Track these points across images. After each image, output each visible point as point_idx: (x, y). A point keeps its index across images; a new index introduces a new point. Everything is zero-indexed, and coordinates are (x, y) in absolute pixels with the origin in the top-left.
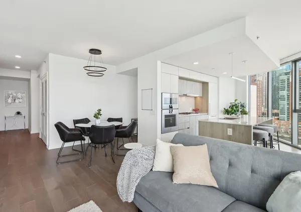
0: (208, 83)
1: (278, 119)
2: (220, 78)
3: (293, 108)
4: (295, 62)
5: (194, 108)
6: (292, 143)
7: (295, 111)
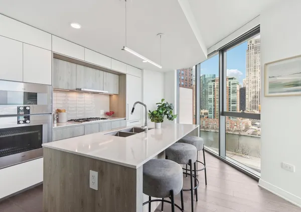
0: (124, 75)
1: (208, 117)
2: (144, 70)
3: (221, 111)
4: (222, 51)
5: (108, 111)
6: (219, 155)
7: (223, 114)
